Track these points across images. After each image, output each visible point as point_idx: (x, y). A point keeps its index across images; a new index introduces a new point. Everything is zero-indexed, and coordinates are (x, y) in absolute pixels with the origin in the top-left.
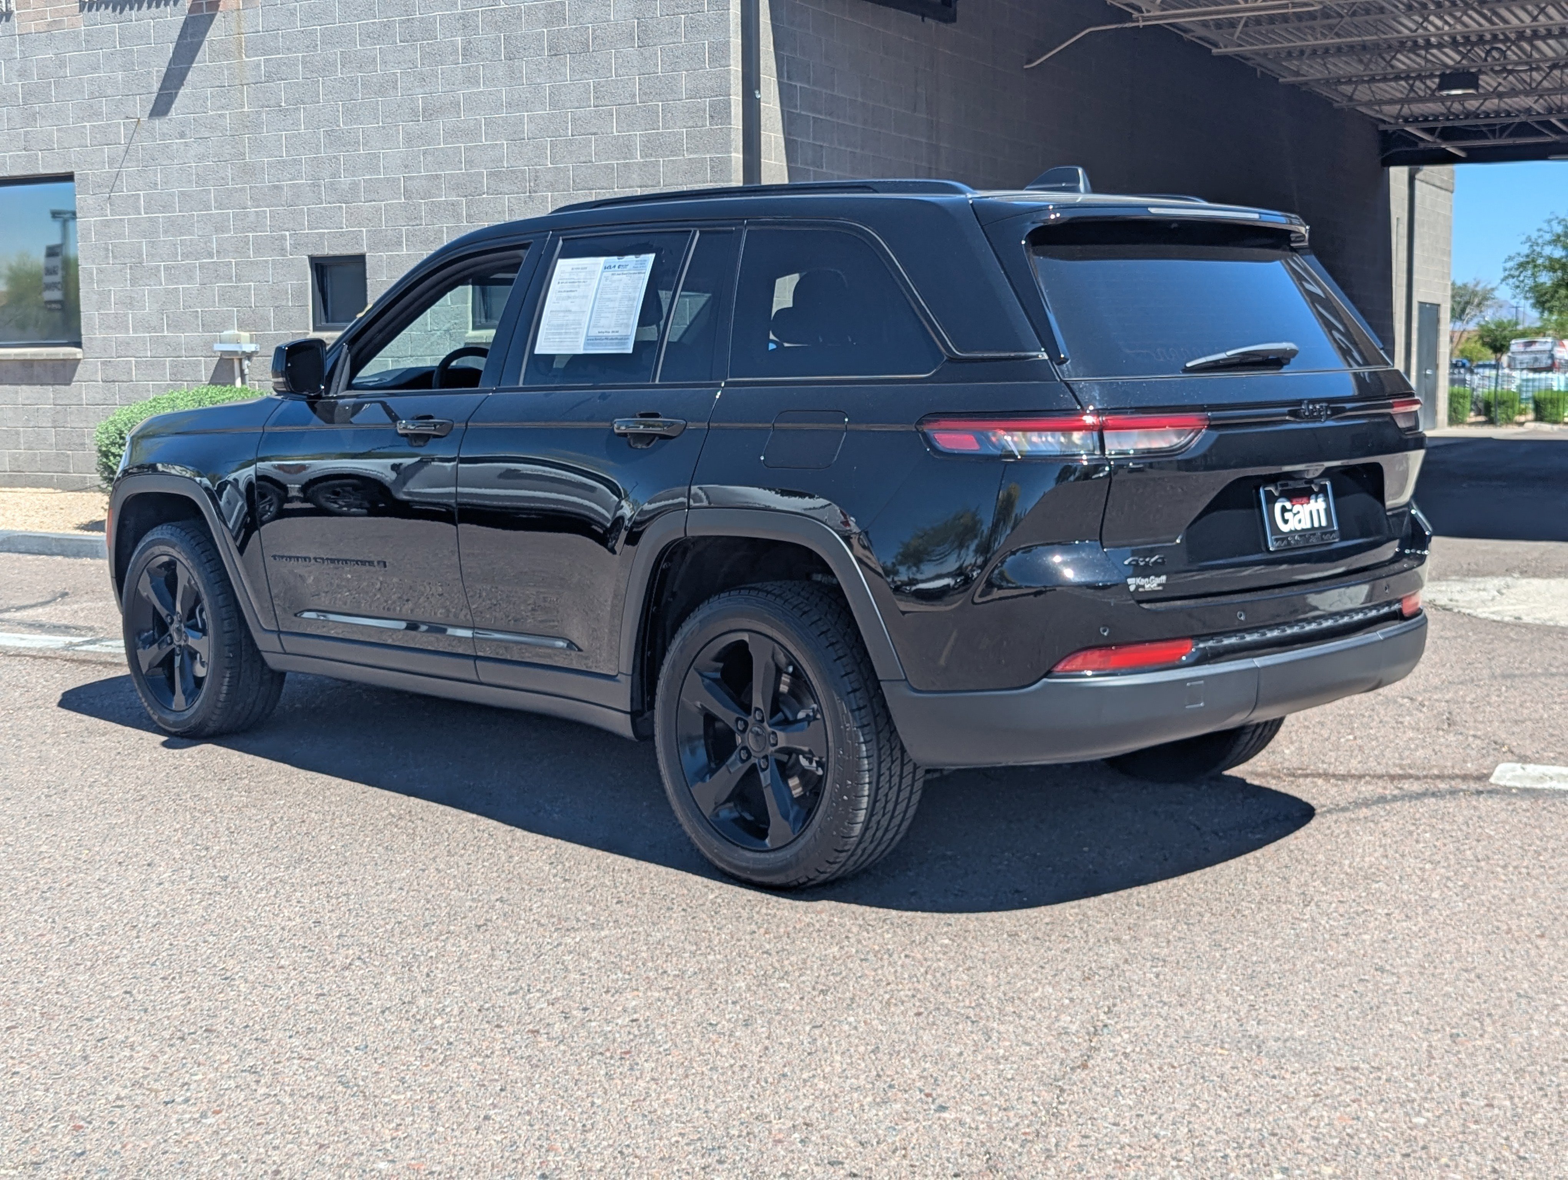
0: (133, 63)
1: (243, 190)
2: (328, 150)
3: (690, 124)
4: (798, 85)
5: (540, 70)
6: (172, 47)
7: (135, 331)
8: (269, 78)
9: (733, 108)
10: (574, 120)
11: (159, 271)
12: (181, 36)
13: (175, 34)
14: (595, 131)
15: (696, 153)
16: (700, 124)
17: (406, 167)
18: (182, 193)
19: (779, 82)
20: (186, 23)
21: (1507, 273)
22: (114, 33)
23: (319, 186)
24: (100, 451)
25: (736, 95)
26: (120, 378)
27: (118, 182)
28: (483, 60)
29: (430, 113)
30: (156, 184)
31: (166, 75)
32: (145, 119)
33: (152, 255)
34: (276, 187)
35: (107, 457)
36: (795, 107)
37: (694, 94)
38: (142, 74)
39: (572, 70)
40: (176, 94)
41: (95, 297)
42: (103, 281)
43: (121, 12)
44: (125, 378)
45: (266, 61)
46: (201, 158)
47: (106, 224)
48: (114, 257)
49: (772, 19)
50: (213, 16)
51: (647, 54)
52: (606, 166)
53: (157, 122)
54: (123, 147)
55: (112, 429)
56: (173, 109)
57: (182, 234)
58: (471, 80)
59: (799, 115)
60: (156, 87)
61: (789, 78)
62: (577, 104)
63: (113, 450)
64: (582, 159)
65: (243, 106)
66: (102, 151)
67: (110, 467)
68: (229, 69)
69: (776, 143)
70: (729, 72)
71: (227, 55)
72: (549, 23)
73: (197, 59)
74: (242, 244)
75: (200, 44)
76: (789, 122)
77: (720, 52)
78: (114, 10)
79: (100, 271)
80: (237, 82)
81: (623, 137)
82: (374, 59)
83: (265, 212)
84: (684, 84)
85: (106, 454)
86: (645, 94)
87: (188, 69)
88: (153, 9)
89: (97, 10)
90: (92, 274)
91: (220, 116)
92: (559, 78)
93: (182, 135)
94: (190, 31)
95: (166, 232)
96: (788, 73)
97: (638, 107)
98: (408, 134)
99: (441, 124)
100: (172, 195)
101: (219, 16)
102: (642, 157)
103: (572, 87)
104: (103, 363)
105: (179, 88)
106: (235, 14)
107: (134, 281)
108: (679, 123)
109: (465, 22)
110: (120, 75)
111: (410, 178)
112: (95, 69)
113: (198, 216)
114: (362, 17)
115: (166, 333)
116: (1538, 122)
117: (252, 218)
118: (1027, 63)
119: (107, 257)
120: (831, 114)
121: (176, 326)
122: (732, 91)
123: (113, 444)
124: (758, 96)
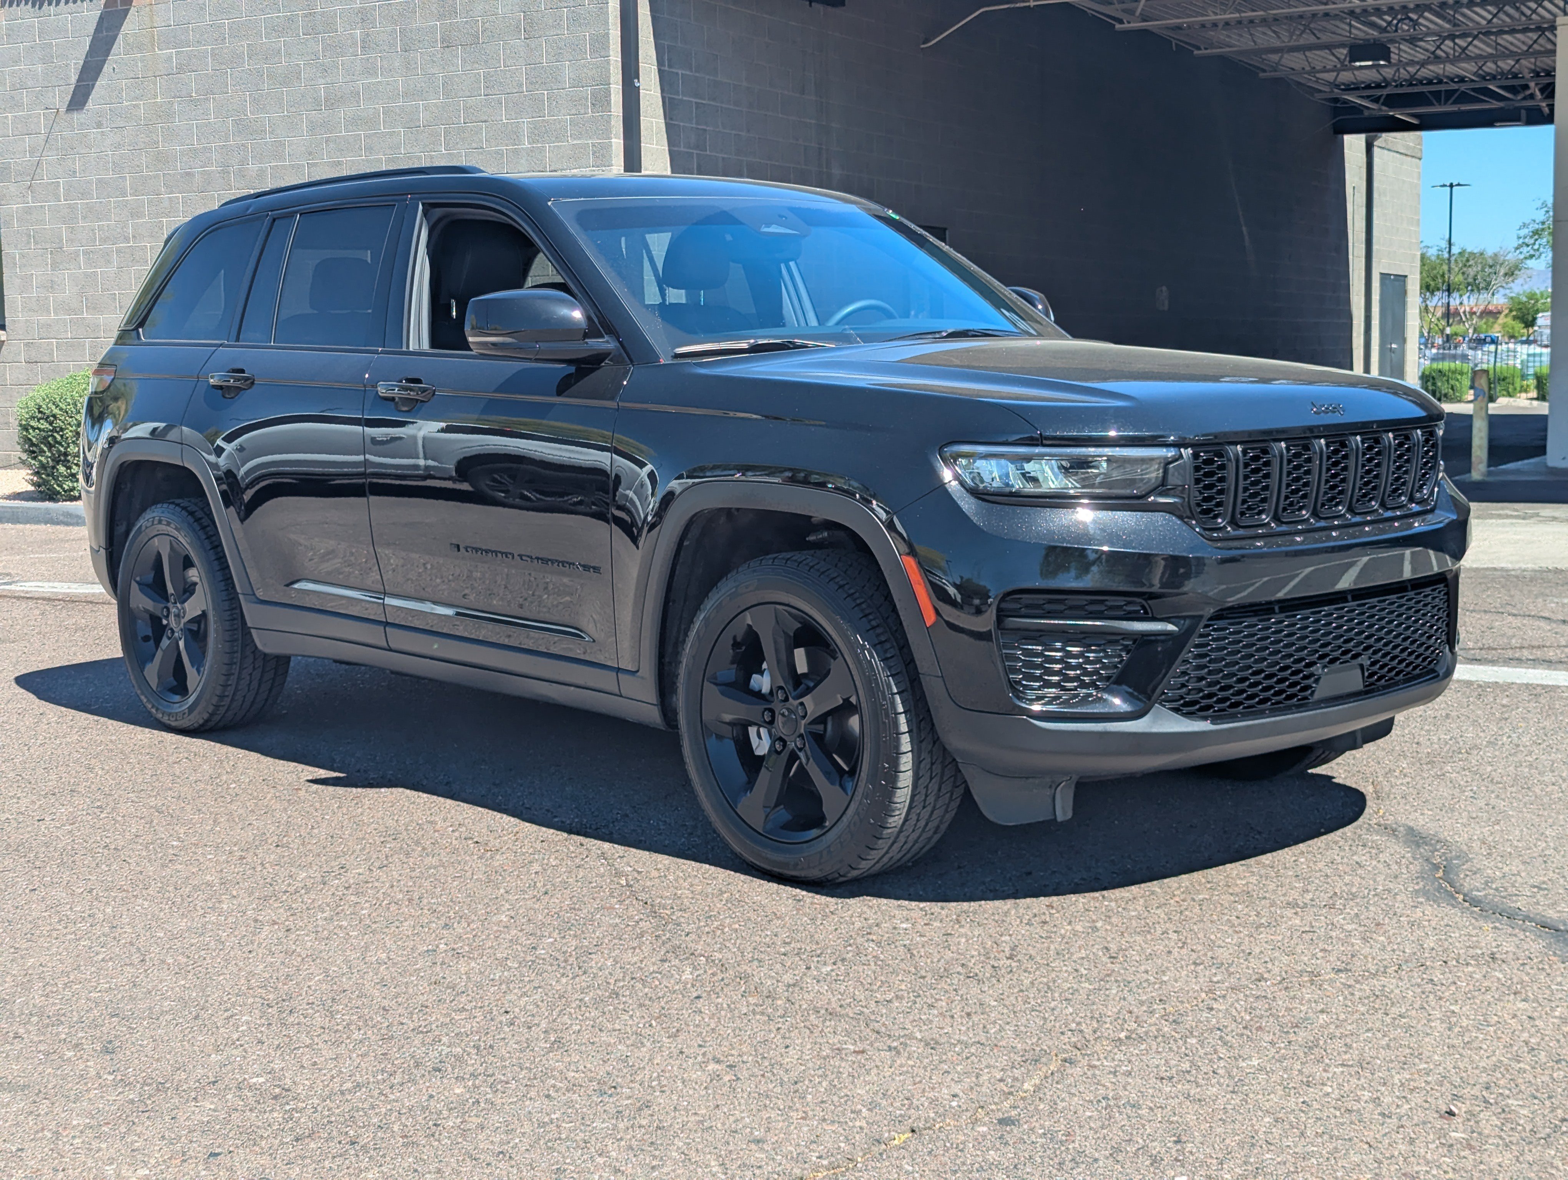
0: (52, 57)
1: (157, 176)
2: (236, 138)
3: (573, 112)
4: (680, 72)
5: (434, 62)
6: (88, 41)
7: (56, 314)
8: (181, 69)
9: (613, 96)
10: (466, 108)
11: (78, 256)
12: (98, 30)
13: (91, 28)
14: (485, 118)
15: (580, 139)
16: (582, 111)
17: (310, 154)
18: (99, 181)
19: (659, 70)
20: (101, 18)
21: (1521, 241)
22: (34, 27)
23: (229, 173)
24: (21, 425)
25: (616, 83)
26: (43, 359)
27: (39, 170)
28: (380, 52)
29: (332, 102)
30: (75, 172)
31: (83, 67)
32: (63, 110)
33: (72, 241)
34: (188, 174)
35: (27, 430)
36: (677, 93)
37: (577, 83)
38: (60, 67)
39: (464, 61)
40: (93, 85)
41: (17, 281)
42: (25, 266)
43: (40, 8)
44: (46, 359)
45: (177, 53)
46: (118, 146)
47: (28, 211)
48: (36, 243)
49: (652, 10)
50: (127, 11)
51: (533, 46)
52: (497, 152)
53: (75, 115)
54: (43, 137)
55: (31, 404)
56: (90, 100)
57: (100, 220)
58: (370, 71)
59: (681, 100)
60: (74, 79)
61: (670, 66)
62: (469, 94)
63: (33, 423)
64: (474, 145)
65: (155, 97)
66: (24, 140)
67: (30, 440)
68: (142, 61)
69: (657, 128)
70: (608, 62)
71: (140, 48)
72: (441, 17)
73: (112, 52)
74: (156, 229)
75: (115, 38)
76: (670, 107)
77: (601, 43)
78: (33, 6)
79: (23, 256)
80: (150, 74)
81: (512, 124)
82: (279, 51)
83: (177, 198)
84: (567, 72)
85: (25, 428)
86: (531, 83)
87: (105, 61)
88: (71, 4)
89: (18, 5)
90: (15, 258)
91: (135, 106)
92: (452, 69)
93: (99, 125)
94: (105, 24)
95: (84, 218)
96: (669, 60)
97: (525, 96)
98: (312, 122)
99: (342, 113)
100: (89, 182)
101: (133, 11)
102: (529, 143)
103: (464, 77)
104: (26, 345)
105: (96, 80)
106: (147, 9)
107: (55, 266)
108: (563, 111)
109: (364, 16)
110: (39, 68)
111: (315, 165)
112: (16, 62)
113: (115, 202)
114: (268, 10)
115: (85, 315)
116: (1473, 90)
117: (166, 204)
118: (924, 43)
119: (29, 243)
120: (714, 99)
121: (95, 308)
122: (612, 80)
123: (33, 418)
124: (637, 85)
